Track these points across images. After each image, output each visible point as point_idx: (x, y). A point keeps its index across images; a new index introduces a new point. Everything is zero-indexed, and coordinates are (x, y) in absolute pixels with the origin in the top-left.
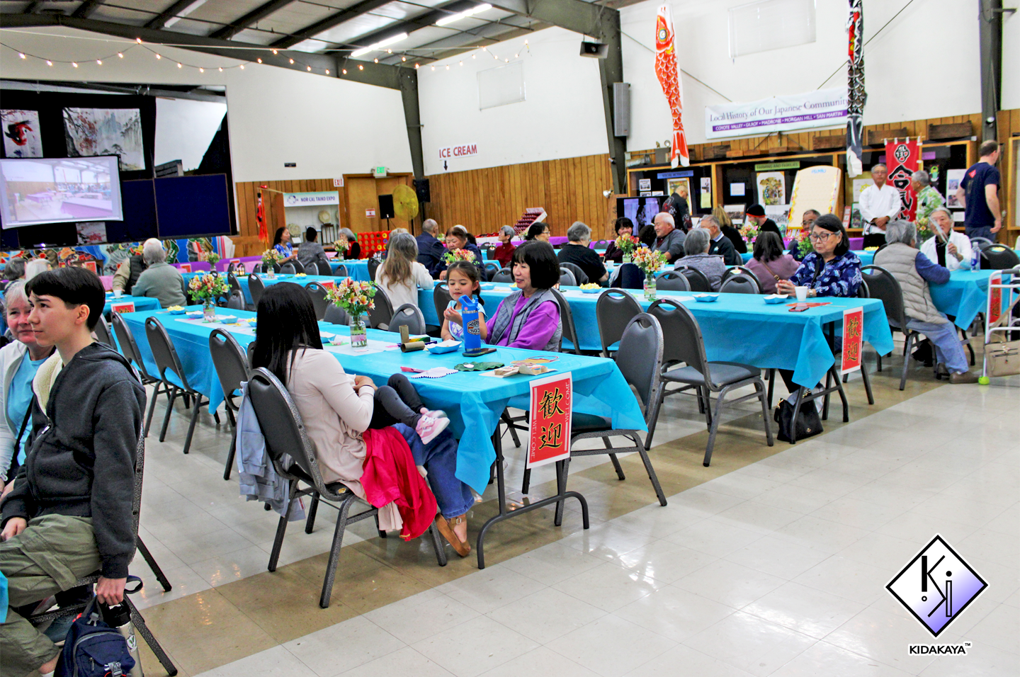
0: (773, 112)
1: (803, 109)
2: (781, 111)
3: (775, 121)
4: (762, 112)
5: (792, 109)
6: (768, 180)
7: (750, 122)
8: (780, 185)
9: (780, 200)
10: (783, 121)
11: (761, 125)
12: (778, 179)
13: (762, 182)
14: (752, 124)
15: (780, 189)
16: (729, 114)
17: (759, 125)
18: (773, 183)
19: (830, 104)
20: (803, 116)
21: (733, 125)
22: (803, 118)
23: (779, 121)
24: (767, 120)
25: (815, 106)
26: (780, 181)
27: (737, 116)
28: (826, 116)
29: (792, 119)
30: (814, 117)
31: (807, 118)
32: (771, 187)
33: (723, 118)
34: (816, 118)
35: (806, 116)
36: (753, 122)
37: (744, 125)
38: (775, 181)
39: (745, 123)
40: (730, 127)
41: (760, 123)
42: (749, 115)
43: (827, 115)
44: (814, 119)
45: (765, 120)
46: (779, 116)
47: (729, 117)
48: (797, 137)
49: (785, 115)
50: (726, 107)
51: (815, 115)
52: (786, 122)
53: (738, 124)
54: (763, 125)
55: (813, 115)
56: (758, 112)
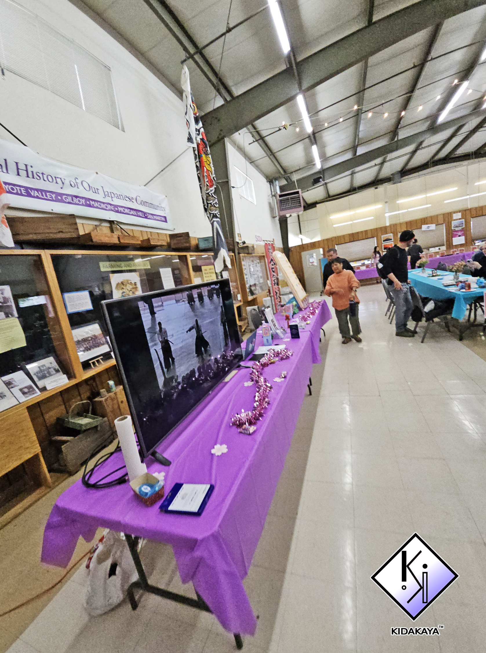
0: (101, 192)
1: (135, 202)
2: (111, 195)
3: (107, 207)
4: (86, 186)
5: (124, 198)
6: (122, 283)
7: (71, 197)
10: (117, 209)
11: (90, 206)
12: (133, 282)
13: (117, 287)
14: (74, 199)
17: (86, 205)
18: (129, 287)
19: (155, 206)
21: (32, 189)
22: (137, 212)
23: (112, 208)
24: (97, 201)
25: (144, 203)
26: (135, 285)
27: (41, 177)
28: (152, 216)
29: (127, 211)
30: (145, 216)
31: (140, 214)
32: (130, 291)
34: (146, 217)
35: (139, 211)
36: (76, 197)
37: (59, 198)
38: (131, 284)
39: (61, 195)
40: (28, 192)
41: (88, 203)
42: (67, 182)
43: (155, 217)
45: (94, 201)
46: (108, 200)
49: (116, 202)
52: (121, 212)
53: (46, 191)
54: (93, 206)
55: (145, 213)
56: (80, 185)
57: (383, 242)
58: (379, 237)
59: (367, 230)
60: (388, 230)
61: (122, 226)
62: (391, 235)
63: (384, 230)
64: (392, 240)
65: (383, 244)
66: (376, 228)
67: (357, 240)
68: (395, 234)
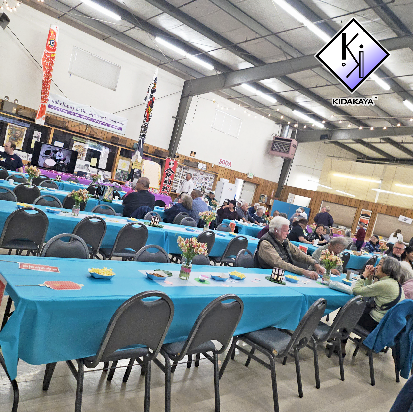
0: (88, 113)
1: (104, 119)
2: (93, 115)
3: (88, 119)
4: (83, 111)
5: (99, 117)
6: (79, 146)
7: (75, 113)
8: (85, 150)
9: (82, 158)
10: (93, 120)
11: (80, 117)
13: (75, 146)
14: (75, 114)
15: (84, 152)
16: (62, 103)
17: (79, 117)
18: (81, 149)
19: (116, 122)
20: (103, 122)
21: (62, 109)
22: (103, 123)
23: (91, 119)
24: (84, 116)
25: (110, 120)
26: (85, 149)
27: (67, 106)
28: (112, 126)
29: (97, 121)
30: (108, 125)
31: (105, 124)
32: (80, 150)
33: (57, 102)
34: (108, 126)
35: (104, 123)
36: (76, 114)
37: (70, 113)
38: (83, 148)
39: (71, 112)
40: (61, 110)
41: (80, 116)
42: (75, 109)
43: (114, 127)
44: (107, 126)
45: (83, 116)
46: (91, 116)
47: (62, 105)
48: (96, 130)
49: (94, 118)
50: (62, 99)
51: (109, 124)
52: (94, 122)
53: (66, 110)
54: (82, 118)
55: (107, 124)
56: (80, 110)
57: (361, 216)
58: (360, 209)
59: (352, 199)
60: (370, 207)
61: (91, 126)
62: (369, 212)
63: (366, 204)
64: (369, 218)
65: (360, 218)
66: (361, 200)
67: (341, 203)
68: (374, 213)
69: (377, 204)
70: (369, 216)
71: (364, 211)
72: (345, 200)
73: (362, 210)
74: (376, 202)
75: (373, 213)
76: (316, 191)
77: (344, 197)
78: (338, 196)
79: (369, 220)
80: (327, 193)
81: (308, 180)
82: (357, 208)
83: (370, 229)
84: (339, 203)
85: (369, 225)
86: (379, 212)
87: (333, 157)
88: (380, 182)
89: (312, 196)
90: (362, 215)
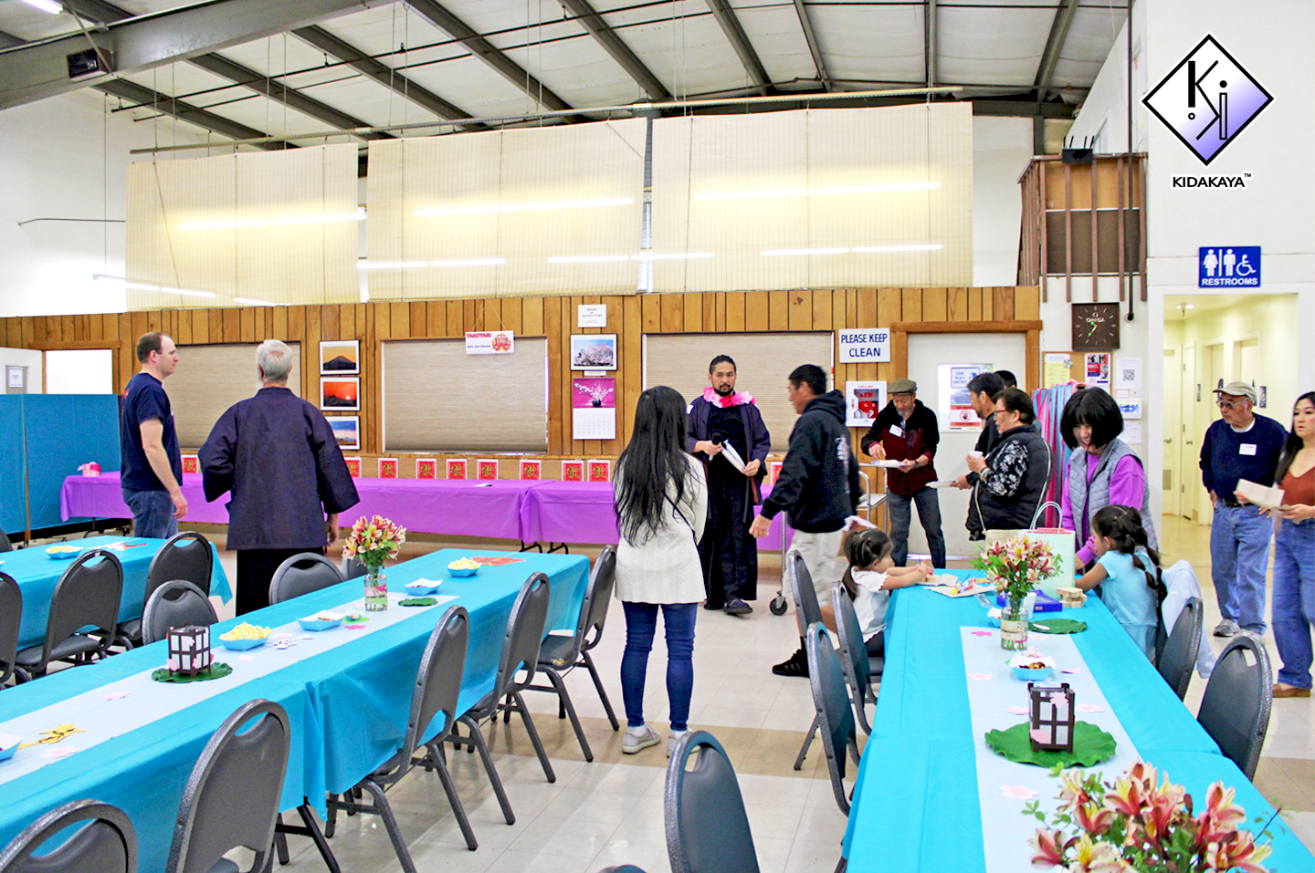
57: (322, 372)
58: (311, 343)
60: (347, 325)
62: (349, 348)
63: (329, 318)
64: (357, 371)
65: (323, 380)
66: (306, 306)
67: (234, 340)
68: (369, 345)
69: (372, 306)
70: (352, 366)
71: (329, 349)
72: (247, 322)
73: (321, 343)
74: (365, 298)
75: (363, 345)
76: (124, 310)
77: (241, 309)
78: (216, 310)
79: (356, 380)
80: (171, 311)
81: (96, 277)
82: (299, 342)
83: (371, 416)
84: (226, 340)
85: (364, 401)
86: (388, 337)
87: (157, 150)
88: (360, 214)
89: (113, 336)
90: (328, 366)
